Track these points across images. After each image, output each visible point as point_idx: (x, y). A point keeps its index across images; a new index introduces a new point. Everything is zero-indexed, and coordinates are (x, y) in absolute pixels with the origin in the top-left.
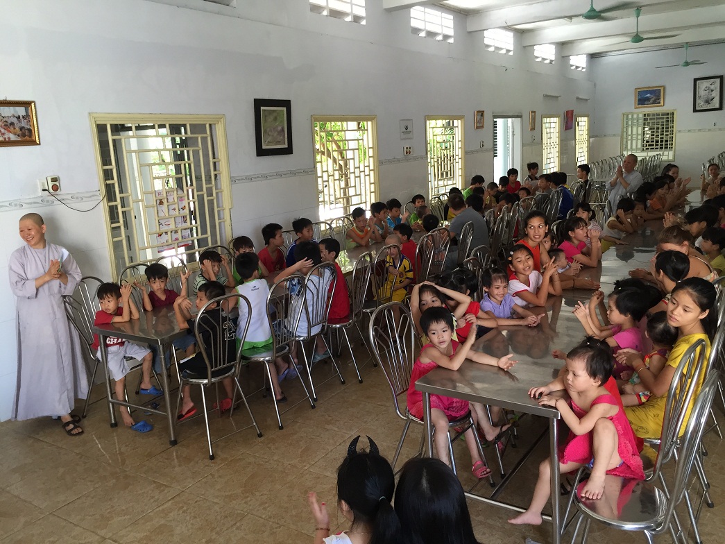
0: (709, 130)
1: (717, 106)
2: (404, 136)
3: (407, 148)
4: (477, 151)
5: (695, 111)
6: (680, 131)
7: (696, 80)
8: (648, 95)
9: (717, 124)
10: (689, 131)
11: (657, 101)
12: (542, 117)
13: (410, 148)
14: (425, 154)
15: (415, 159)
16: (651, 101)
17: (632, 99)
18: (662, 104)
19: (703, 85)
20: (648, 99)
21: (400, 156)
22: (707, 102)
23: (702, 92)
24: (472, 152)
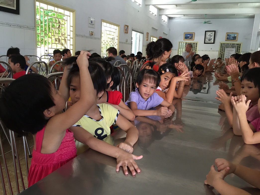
0: (209, 51)
1: (213, 42)
2: (90, 26)
3: (91, 32)
4: (125, 43)
5: (205, 43)
6: (199, 50)
7: (206, 31)
8: (189, 36)
9: (212, 49)
10: (202, 50)
11: (191, 38)
12: (151, 36)
13: (93, 32)
14: (100, 37)
15: (95, 38)
16: (190, 38)
17: (183, 37)
18: (193, 39)
19: (208, 34)
20: (188, 37)
21: (88, 35)
22: (209, 40)
23: (208, 36)
24: (122, 43)
